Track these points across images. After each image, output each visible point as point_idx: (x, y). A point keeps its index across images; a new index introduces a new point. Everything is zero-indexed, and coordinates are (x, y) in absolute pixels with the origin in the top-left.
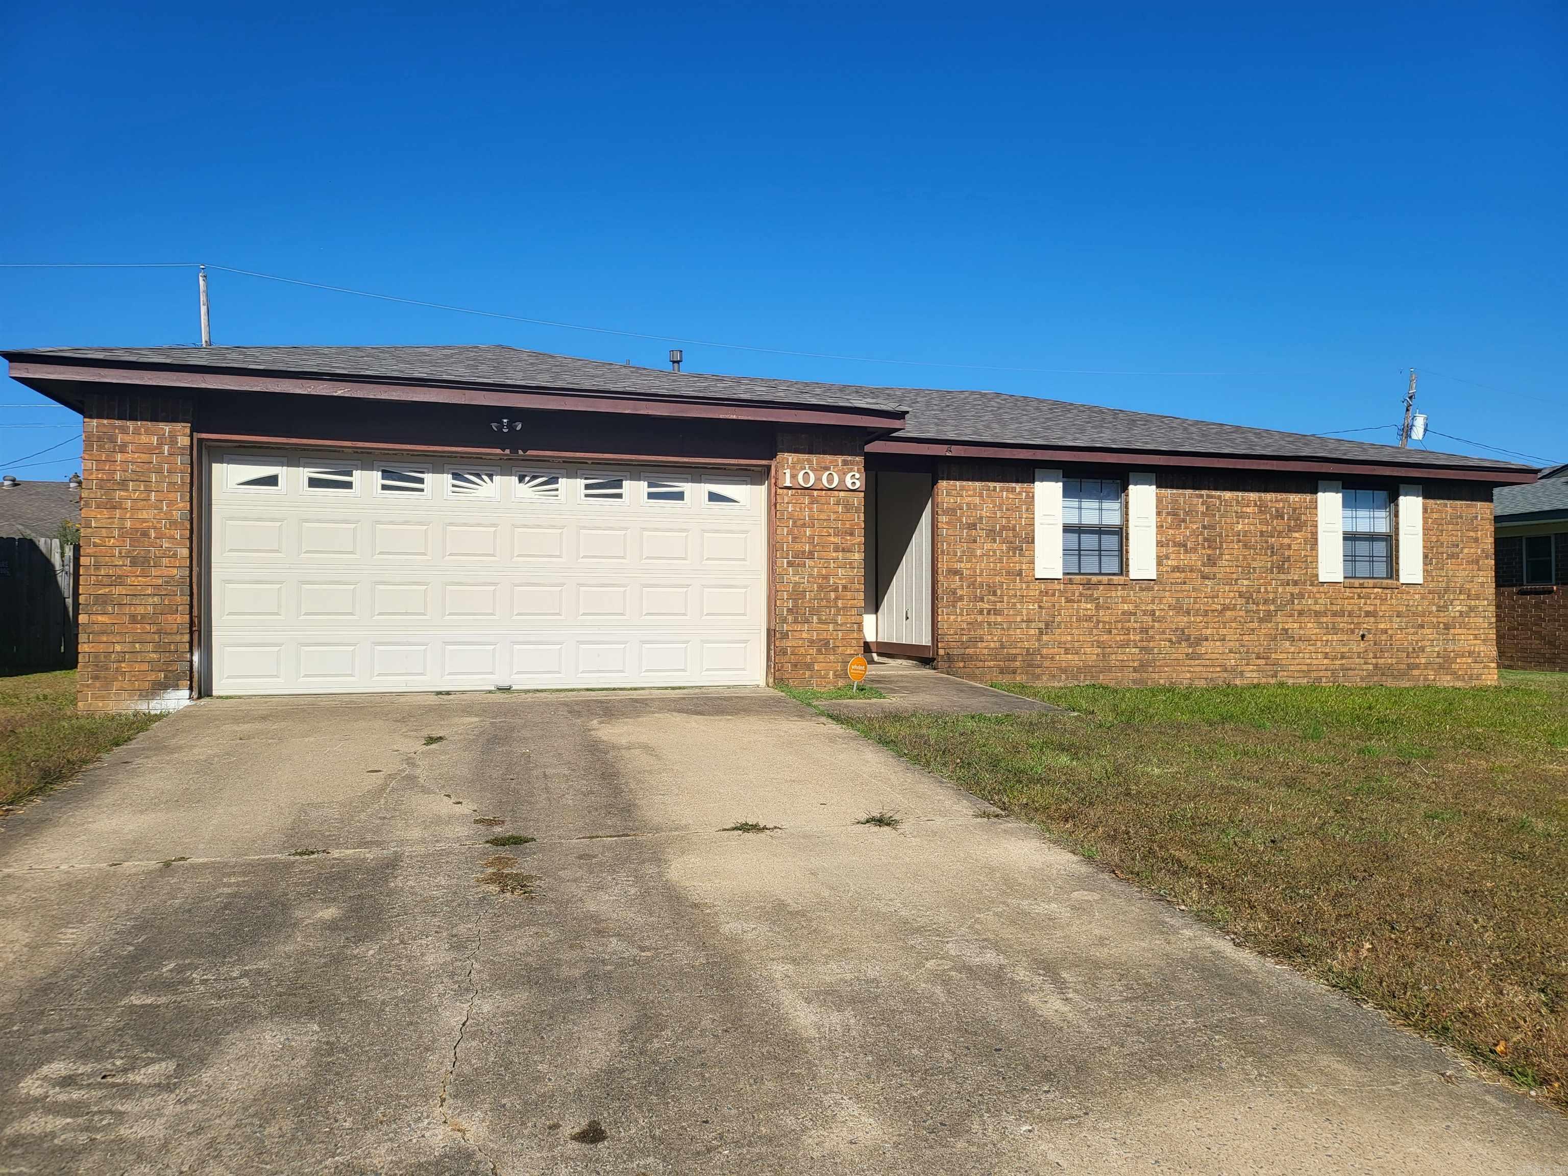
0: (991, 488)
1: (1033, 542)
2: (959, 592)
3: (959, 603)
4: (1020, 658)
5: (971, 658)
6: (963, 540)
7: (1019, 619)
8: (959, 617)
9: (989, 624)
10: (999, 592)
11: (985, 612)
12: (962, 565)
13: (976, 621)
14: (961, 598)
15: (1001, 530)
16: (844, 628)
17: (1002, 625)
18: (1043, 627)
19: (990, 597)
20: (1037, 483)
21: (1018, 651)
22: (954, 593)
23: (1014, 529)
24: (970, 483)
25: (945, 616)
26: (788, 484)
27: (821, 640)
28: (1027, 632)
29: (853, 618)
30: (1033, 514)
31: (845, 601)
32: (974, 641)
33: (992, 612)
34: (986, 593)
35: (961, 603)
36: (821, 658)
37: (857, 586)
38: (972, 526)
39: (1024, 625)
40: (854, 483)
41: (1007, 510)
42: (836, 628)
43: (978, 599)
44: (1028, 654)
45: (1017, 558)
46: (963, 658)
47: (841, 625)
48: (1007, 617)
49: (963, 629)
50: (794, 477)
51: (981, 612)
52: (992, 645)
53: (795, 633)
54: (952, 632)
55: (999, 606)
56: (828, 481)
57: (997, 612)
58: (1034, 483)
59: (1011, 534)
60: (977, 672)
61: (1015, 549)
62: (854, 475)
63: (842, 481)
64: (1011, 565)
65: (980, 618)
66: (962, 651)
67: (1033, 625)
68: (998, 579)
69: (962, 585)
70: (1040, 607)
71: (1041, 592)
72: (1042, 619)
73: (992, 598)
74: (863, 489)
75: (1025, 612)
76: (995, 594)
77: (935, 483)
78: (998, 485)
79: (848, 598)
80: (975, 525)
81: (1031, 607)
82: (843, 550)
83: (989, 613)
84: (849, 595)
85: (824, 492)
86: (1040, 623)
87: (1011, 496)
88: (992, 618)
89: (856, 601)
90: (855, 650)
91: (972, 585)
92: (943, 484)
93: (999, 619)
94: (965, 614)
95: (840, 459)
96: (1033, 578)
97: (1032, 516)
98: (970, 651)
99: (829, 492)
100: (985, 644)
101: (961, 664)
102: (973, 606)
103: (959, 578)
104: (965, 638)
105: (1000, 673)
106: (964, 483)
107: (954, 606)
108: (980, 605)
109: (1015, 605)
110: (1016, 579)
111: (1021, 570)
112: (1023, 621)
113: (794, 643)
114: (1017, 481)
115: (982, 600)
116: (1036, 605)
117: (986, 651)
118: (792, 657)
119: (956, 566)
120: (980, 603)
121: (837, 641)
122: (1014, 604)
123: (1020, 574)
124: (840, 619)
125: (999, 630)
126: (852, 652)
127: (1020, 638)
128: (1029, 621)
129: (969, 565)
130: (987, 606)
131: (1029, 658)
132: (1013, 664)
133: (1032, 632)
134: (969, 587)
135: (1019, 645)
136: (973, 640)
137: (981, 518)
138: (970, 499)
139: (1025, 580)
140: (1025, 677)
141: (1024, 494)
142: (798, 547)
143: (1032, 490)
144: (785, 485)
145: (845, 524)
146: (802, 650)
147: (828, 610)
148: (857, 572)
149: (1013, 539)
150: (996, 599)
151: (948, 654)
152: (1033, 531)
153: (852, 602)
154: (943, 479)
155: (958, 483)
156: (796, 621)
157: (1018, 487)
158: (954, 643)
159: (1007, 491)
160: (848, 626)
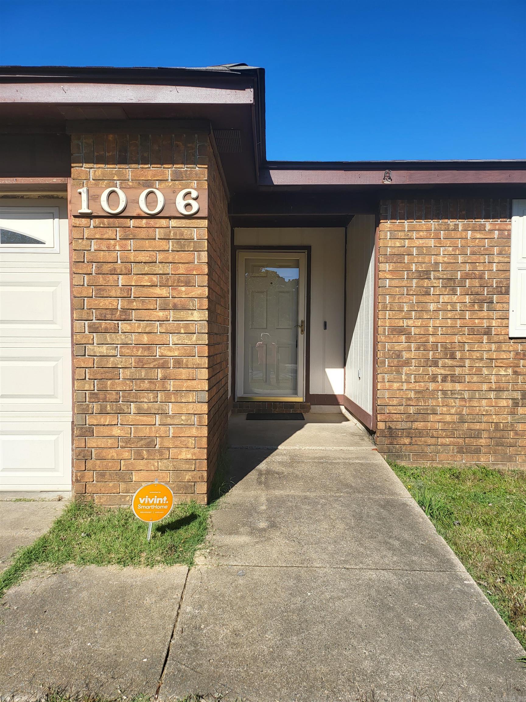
0: (452, 227)
1: (507, 293)
2: (405, 355)
3: (405, 369)
4: (485, 435)
5: (420, 433)
6: (411, 293)
7: (485, 387)
8: (405, 384)
9: (444, 392)
10: (458, 355)
11: (439, 379)
12: (410, 322)
13: (427, 389)
14: (407, 363)
15: (464, 279)
16: (176, 421)
17: (461, 394)
18: (519, 397)
19: (446, 360)
20: (514, 218)
21: (483, 426)
22: (399, 356)
23: (481, 278)
24: (423, 222)
25: (387, 384)
26: (85, 209)
27: (141, 438)
28: (496, 403)
29: (191, 406)
30: (509, 257)
31: (177, 383)
32: (423, 415)
33: (449, 378)
34: (442, 355)
35: (408, 368)
36: (141, 464)
37: (197, 360)
38: (424, 275)
39: (492, 395)
40: (188, 205)
41: (473, 253)
42: (165, 421)
43: (430, 363)
44: (497, 429)
45: (485, 314)
46: (409, 433)
47: (173, 417)
48: (470, 384)
49: (410, 399)
50: (93, 198)
51: (434, 379)
52: (448, 418)
53: (102, 428)
54: (395, 402)
55: (458, 371)
56: (147, 204)
57: (455, 379)
58: (510, 218)
59: (476, 283)
60: (428, 450)
61: (481, 302)
62: (189, 193)
63: (170, 202)
64: (476, 321)
65: (432, 386)
66: (409, 425)
67: (505, 395)
68: (457, 339)
69: (410, 347)
70: (515, 373)
71: (517, 354)
72: (519, 387)
73: (449, 362)
74: (204, 213)
75: (493, 379)
76: (453, 357)
77: (377, 224)
78: (461, 223)
79: (184, 377)
80: (428, 272)
81: (503, 372)
82: (175, 308)
83: (444, 380)
84: (184, 373)
85: (144, 221)
86: (515, 393)
87: (478, 236)
88: (449, 386)
89: (194, 382)
90: (194, 454)
91: (423, 346)
92: (386, 226)
93: (458, 387)
94: (413, 381)
95: (168, 171)
96: (507, 337)
97: (506, 260)
98: (419, 425)
99: (152, 222)
100: (438, 417)
101: (407, 441)
102: (423, 371)
103: (406, 338)
104: (412, 410)
105: (458, 452)
106: (415, 222)
107: (399, 373)
108: (431, 370)
109: (481, 371)
110: (482, 338)
111: (489, 328)
112: (491, 390)
113: (101, 443)
114: (487, 217)
115: (436, 364)
116: (510, 371)
117: (440, 426)
118: (98, 462)
119: (401, 324)
120: (434, 368)
121: (165, 440)
122: (479, 369)
123: (488, 332)
124: (171, 409)
125: (457, 401)
126: (189, 456)
127: (487, 411)
128: (499, 390)
129: (419, 323)
130: (443, 372)
131: (498, 435)
132: (474, 442)
133: (504, 403)
134: (418, 349)
135: (485, 419)
136: (422, 412)
137: (437, 264)
138: (421, 241)
139: (496, 339)
140: (491, 458)
141: (496, 232)
142: (104, 303)
143: (508, 227)
144: (80, 211)
145: (178, 269)
146: (113, 453)
147: (151, 396)
148: (198, 339)
149: (479, 290)
150: (455, 363)
151: (390, 428)
152: (508, 279)
153: (190, 383)
154: (386, 218)
155: (406, 223)
156: (103, 412)
157: (488, 224)
158: (398, 416)
159: (473, 230)
160: (183, 418)
